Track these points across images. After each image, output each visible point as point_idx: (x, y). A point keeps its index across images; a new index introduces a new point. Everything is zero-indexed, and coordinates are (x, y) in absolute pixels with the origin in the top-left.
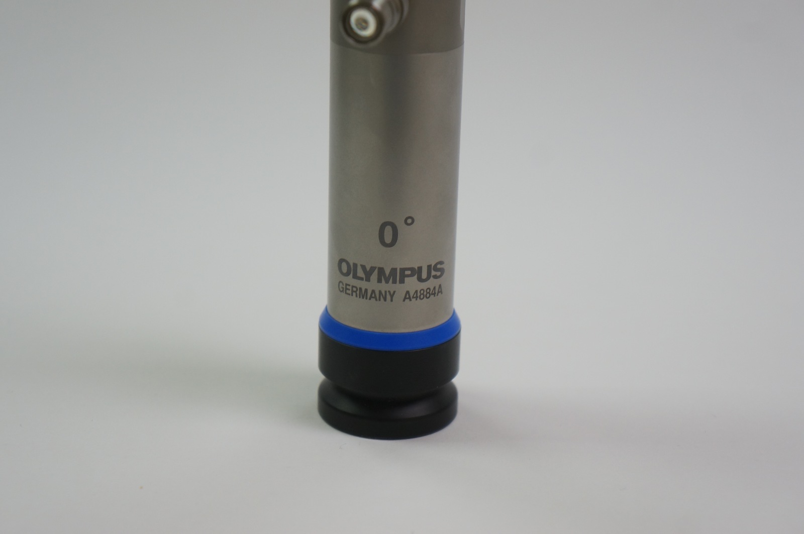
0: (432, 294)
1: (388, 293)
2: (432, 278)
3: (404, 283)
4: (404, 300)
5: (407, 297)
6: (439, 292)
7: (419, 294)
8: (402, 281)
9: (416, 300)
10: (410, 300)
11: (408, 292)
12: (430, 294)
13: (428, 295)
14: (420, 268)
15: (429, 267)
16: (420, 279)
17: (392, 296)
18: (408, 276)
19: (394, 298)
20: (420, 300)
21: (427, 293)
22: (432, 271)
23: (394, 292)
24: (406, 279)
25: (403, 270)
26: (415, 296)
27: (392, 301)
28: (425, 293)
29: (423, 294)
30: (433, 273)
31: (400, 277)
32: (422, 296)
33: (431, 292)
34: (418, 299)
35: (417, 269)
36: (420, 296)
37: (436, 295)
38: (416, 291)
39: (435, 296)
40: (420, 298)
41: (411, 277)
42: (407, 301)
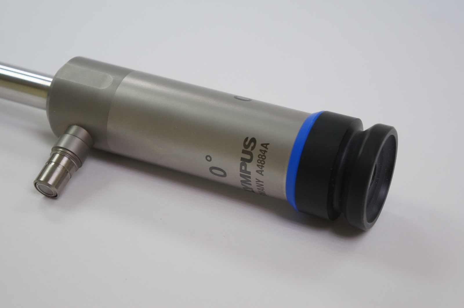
0: (264, 154)
1: (257, 183)
2: (252, 152)
3: (250, 172)
4: (263, 175)
5: (260, 172)
6: (266, 147)
7: (260, 164)
8: (249, 173)
9: (264, 167)
10: (263, 171)
11: (257, 171)
12: (263, 156)
13: (263, 157)
14: (242, 159)
15: (244, 152)
16: (250, 161)
17: (259, 181)
18: (246, 168)
19: (261, 180)
20: (265, 164)
21: (261, 158)
22: (247, 150)
23: (256, 179)
24: (248, 170)
25: (241, 170)
26: (261, 167)
27: (263, 182)
28: (261, 159)
29: (261, 161)
30: (249, 149)
31: (246, 173)
32: (263, 162)
33: (262, 154)
34: (263, 165)
35: (242, 161)
36: (262, 164)
37: (266, 150)
38: (258, 165)
39: (267, 152)
40: (264, 164)
41: (246, 167)
42: (263, 173)
